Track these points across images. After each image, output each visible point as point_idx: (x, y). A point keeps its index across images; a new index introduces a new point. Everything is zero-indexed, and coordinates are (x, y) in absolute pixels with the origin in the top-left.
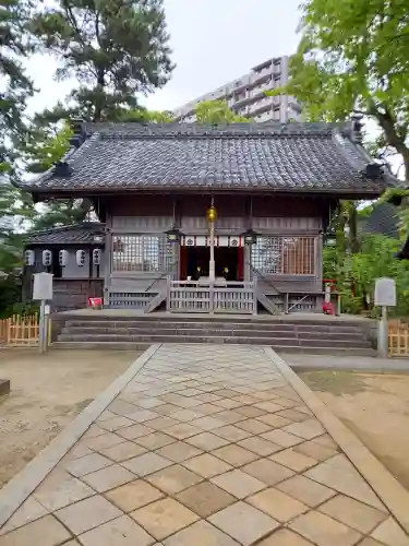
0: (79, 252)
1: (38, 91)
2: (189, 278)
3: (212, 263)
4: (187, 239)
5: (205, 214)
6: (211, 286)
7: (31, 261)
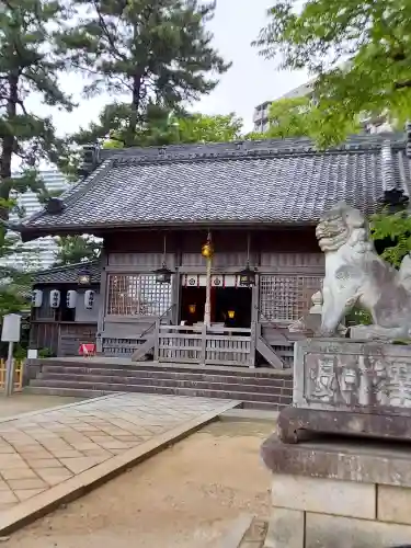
0: (88, 292)
1: (77, 106)
2: (183, 323)
3: (207, 306)
4: (189, 278)
5: (200, 251)
6: (204, 333)
7: (38, 302)
